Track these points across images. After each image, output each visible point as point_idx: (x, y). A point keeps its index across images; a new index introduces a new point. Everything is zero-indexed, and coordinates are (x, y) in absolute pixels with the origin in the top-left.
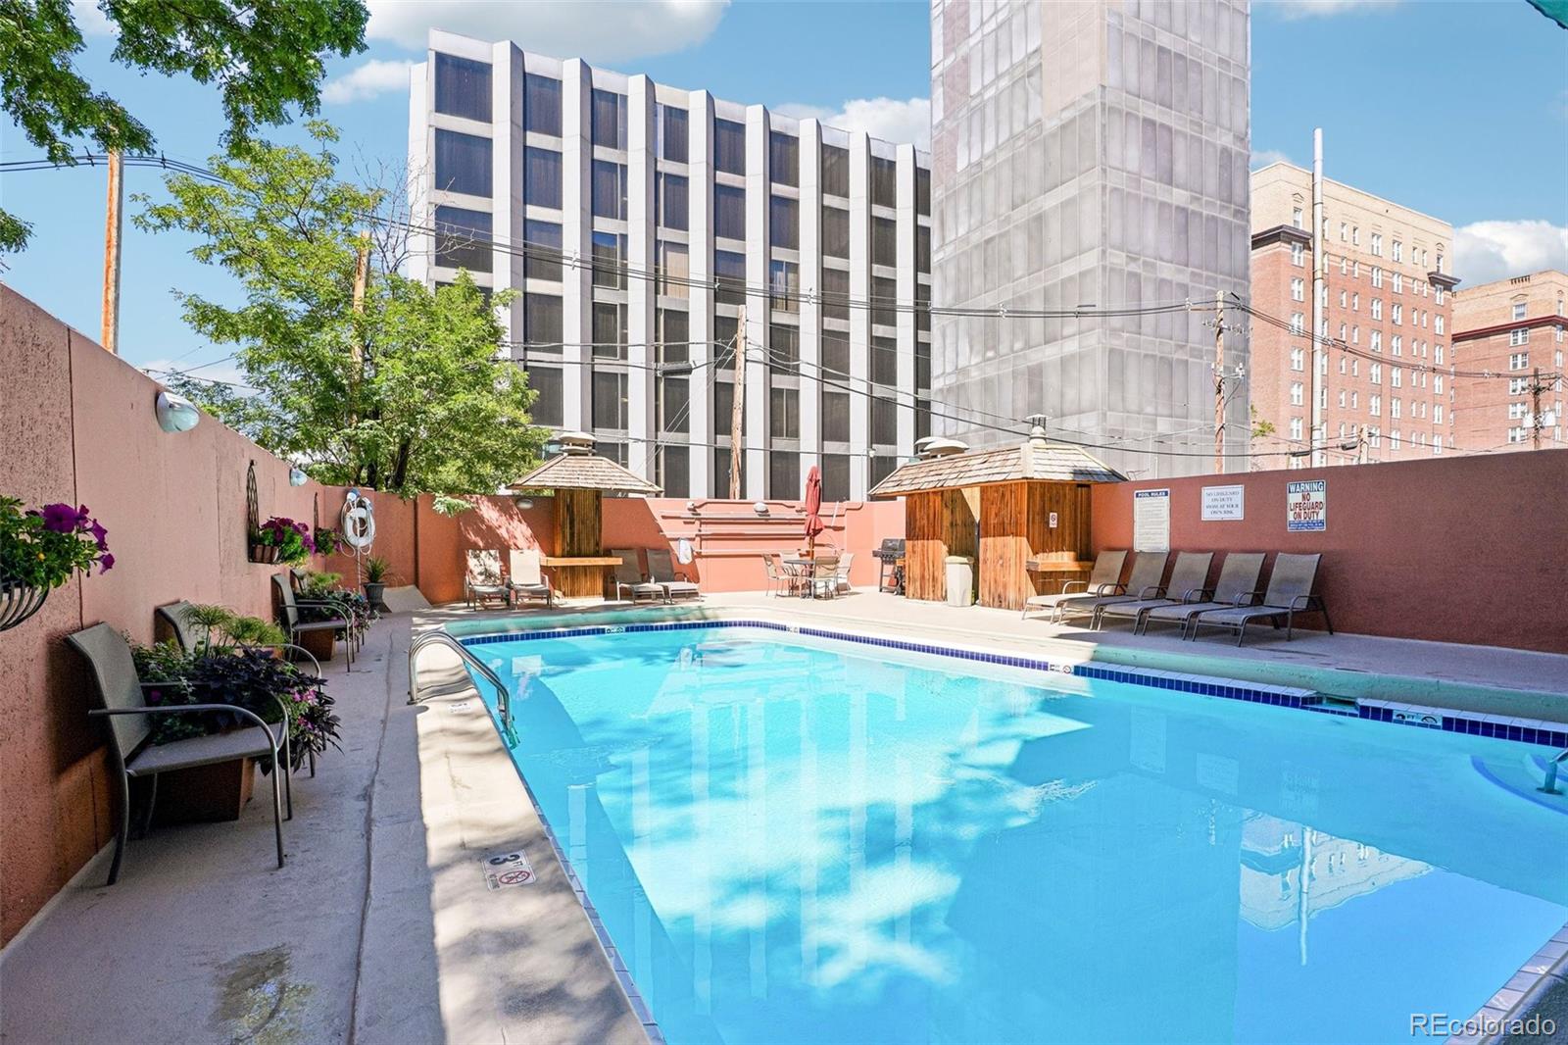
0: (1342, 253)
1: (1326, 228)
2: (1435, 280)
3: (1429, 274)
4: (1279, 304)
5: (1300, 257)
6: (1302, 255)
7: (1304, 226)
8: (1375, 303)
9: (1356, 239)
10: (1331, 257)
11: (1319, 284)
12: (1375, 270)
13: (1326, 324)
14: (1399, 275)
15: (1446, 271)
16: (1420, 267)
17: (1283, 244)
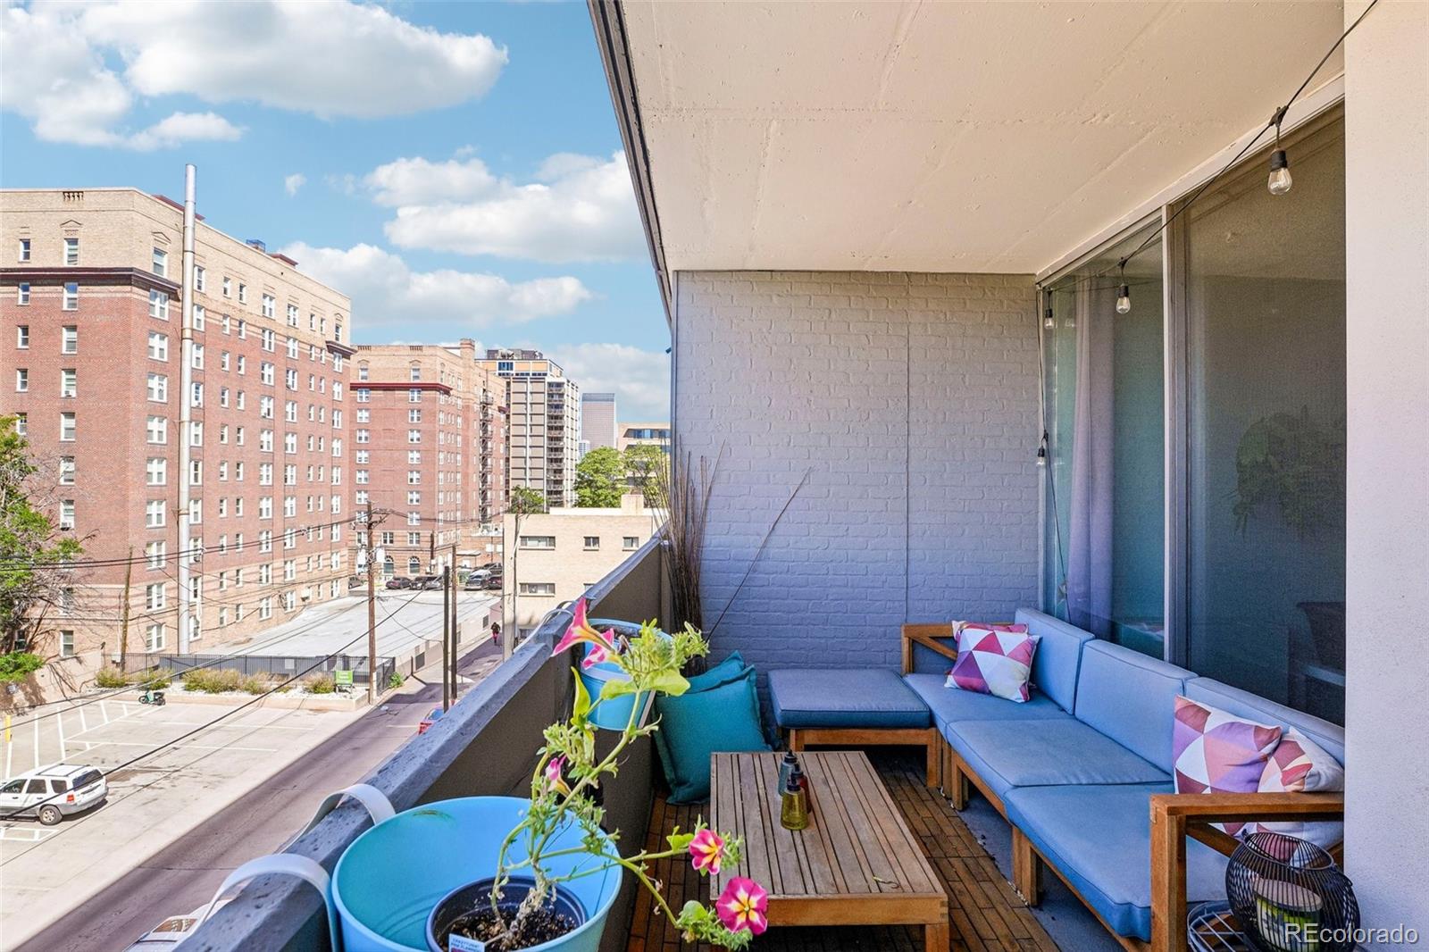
0: (224, 310)
1: (203, 280)
2: (331, 348)
3: (327, 342)
4: (129, 363)
5: (161, 307)
6: (166, 306)
7: (168, 274)
8: (266, 366)
9: (244, 297)
10: (209, 314)
11: (187, 343)
12: (267, 332)
13: (201, 387)
14: (295, 340)
15: (345, 341)
16: (318, 334)
17: (135, 289)
